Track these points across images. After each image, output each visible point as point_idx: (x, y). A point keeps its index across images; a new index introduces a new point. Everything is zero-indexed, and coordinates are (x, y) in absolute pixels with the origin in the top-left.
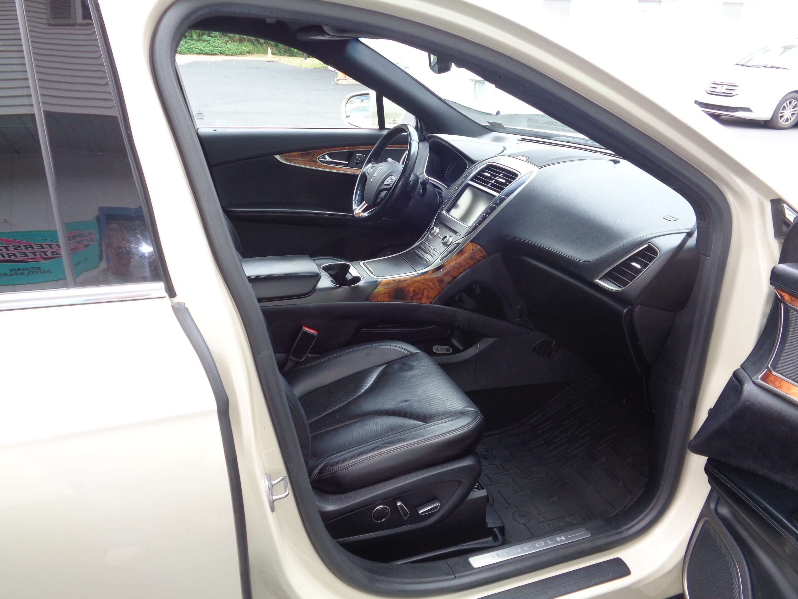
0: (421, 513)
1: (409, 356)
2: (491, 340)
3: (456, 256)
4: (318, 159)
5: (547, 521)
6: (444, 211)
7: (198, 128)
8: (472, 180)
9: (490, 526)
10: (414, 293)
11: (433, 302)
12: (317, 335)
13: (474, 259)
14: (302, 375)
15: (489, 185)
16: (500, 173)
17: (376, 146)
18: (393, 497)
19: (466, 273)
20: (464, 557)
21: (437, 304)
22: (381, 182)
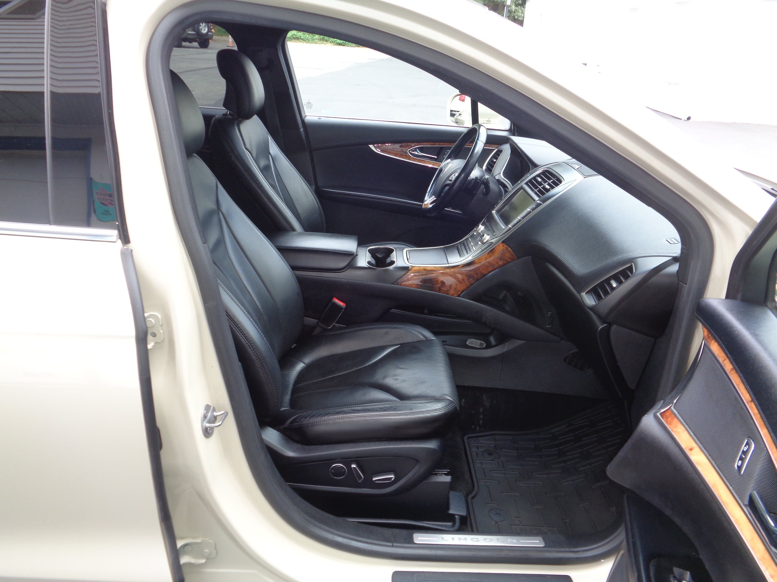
0: (375, 480)
1: (423, 341)
2: (520, 342)
3: (487, 254)
4: (409, 151)
5: (522, 525)
6: (495, 211)
7: (306, 116)
8: (526, 184)
9: (451, 512)
10: (442, 284)
11: (461, 295)
12: (345, 308)
13: (504, 260)
14: (324, 340)
15: (536, 190)
16: (550, 179)
17: (456, 143)
18: (351, 458)
19: (495, 272)
20: (411, 531)
21: (465, 298)
22: (447, 178)
